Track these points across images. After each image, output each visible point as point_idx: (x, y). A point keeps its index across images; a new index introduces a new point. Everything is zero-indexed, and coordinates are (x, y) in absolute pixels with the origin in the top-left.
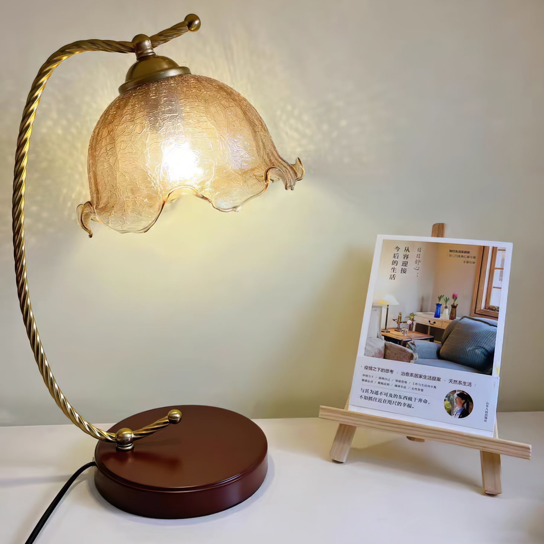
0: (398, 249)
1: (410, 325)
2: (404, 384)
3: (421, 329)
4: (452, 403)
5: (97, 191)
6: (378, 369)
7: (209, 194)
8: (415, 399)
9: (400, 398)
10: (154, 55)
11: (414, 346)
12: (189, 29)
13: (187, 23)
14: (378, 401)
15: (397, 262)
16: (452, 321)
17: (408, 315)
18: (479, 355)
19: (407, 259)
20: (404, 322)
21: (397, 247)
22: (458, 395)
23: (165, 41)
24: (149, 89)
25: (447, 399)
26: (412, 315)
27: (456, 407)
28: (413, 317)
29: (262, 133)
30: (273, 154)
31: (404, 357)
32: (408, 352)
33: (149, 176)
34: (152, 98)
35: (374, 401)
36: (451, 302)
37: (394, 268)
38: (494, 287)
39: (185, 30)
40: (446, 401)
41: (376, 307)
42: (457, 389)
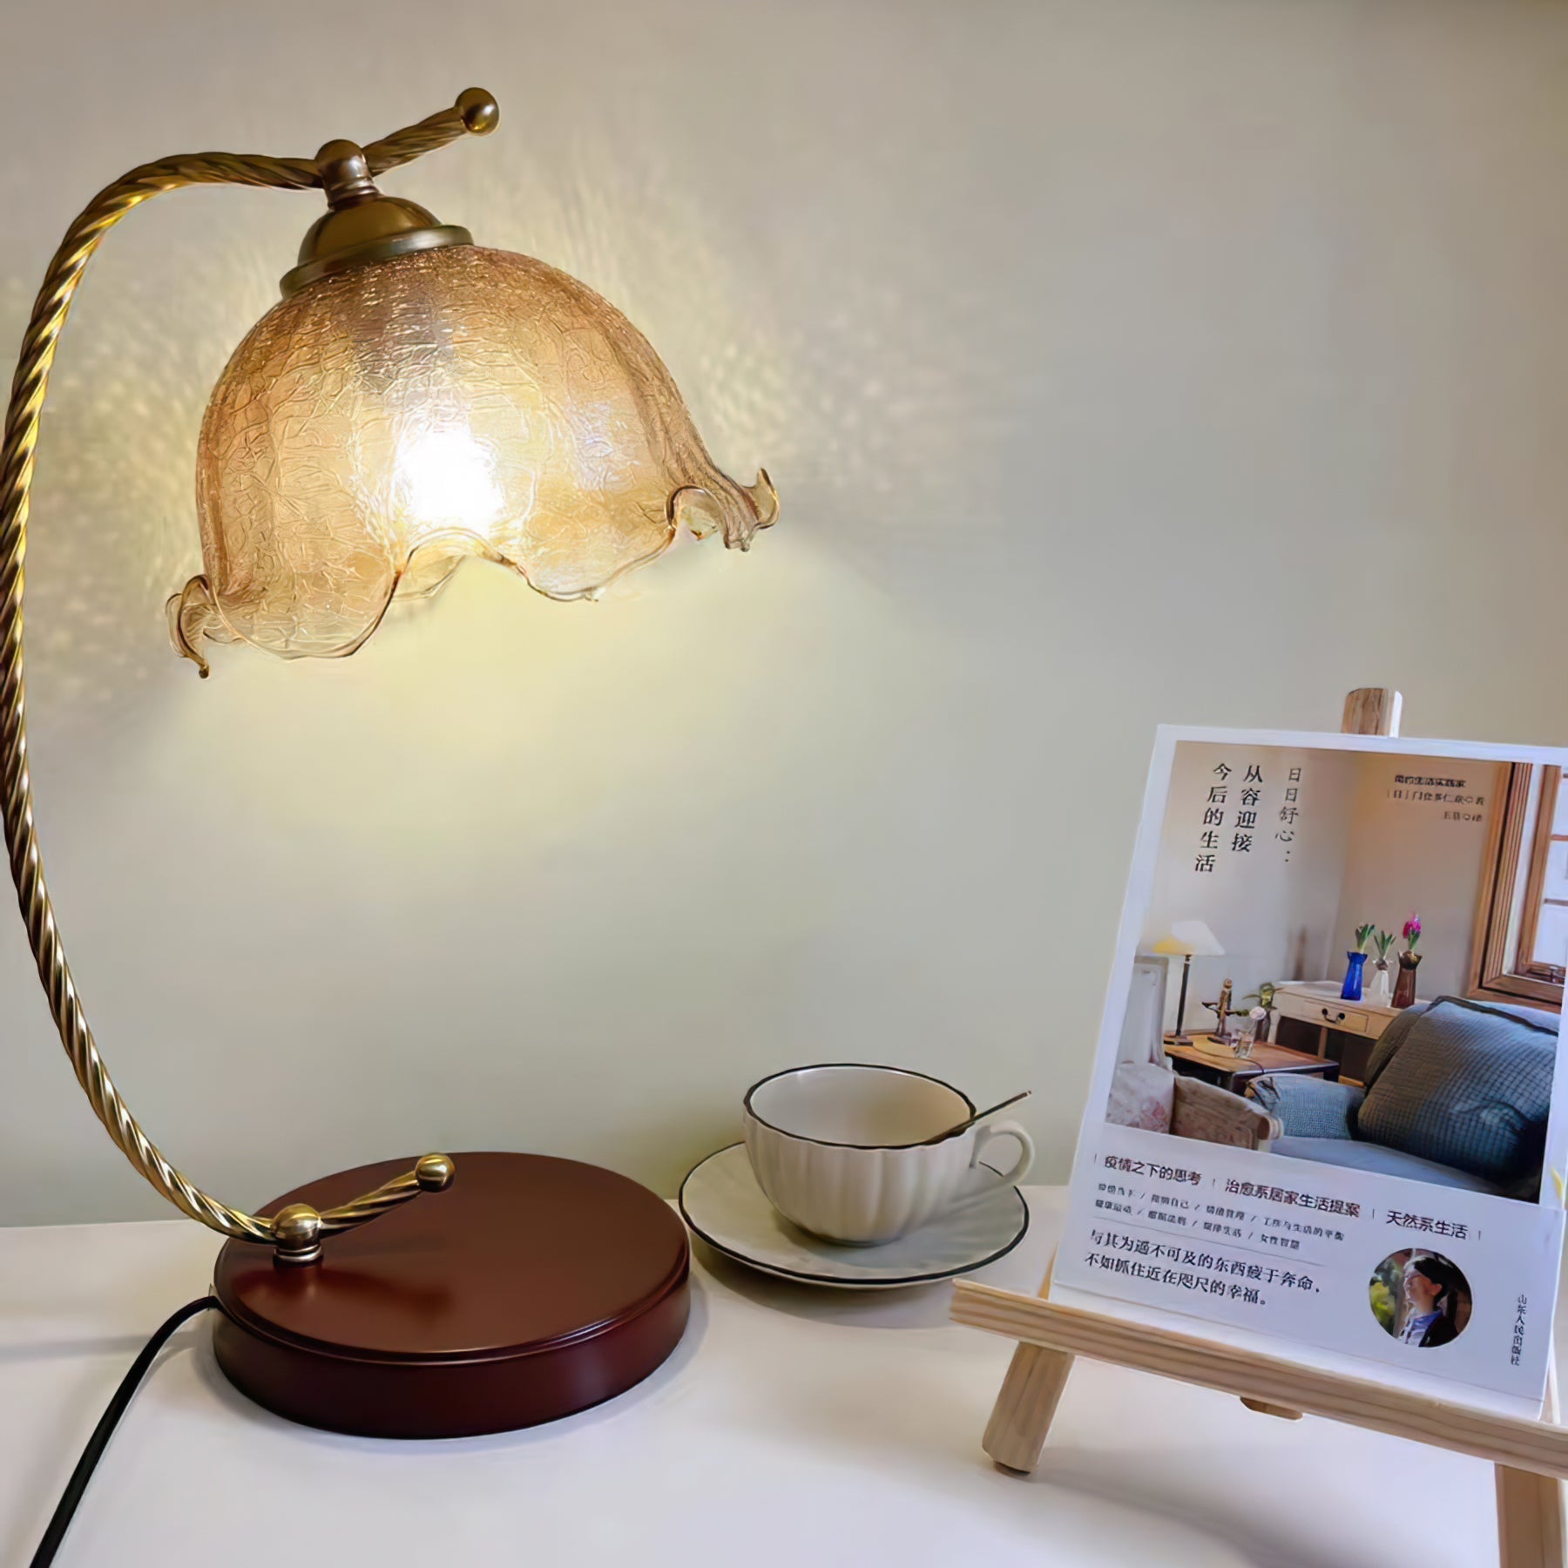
0: (1225, 771)
1: (1260, 1023)
2: (1234, 1223)
3: (1296, 1035)
4: (1396, 1293)
5: (222, 549)
6: (1150, 1167)
7: (519, 553)
8: (1271, 1275)
9: (1221, 1270)
10: (375, 195)
11: (1272, 1092)
12: (468, 128)
13: (462, 111)
14: (1146, 1274)
15: (1222, 813)
16: (1399, 1010)
17: (1254, 989)
18: (1494, 1129)
19: (1253, 804)
20: (1239, 1014)
21: (1223, 765)
22: (1418, 1265)
23: (404, 158)
24: (359, 281)
25: (1380, 1278)
26: (1265, 991)
27: (1411, 1305)
28: (1269, 997)
29: (662, 400)
30: (690, 454)
31: (1239, 1129)
32: (1250, 1111)
33: (359, 508)
34: (369, 303)
35: (1132, 1274)
36: (1399, 947)
37: (1211, 833)
38: (1547, 901)
39: (456, 129)
40: (1377, 1284)
41: (1149, 962)
42: (1413, 1244)
